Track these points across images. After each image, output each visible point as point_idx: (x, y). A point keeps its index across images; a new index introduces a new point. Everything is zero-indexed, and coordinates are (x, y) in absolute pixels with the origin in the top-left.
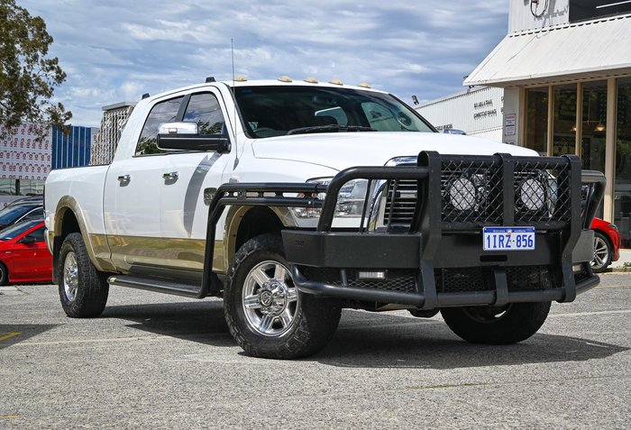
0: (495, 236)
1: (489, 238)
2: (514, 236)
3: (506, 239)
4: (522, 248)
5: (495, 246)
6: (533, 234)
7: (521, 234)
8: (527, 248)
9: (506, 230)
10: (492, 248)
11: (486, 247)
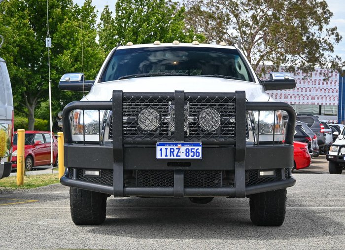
0: (166, 149)
1: (161, 150)
2: (183, 149)
3: (176, 151)
4: (190, 157)
5: (166, 156)
6: (200, 148)
7: (190, 148)
8: (195, 157)
9: (176, 145)
10: (163, 157)
11: (159, 156)
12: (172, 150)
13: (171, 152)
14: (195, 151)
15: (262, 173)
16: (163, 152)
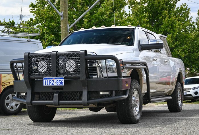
0: (48, 81)
2: (55, 81)
4: (59, 85)
7: (58, 80)
8: (61, 85)
9: (52, 79)
10: (47, 85)
11: (44, 85)
12: (50, 81)
13: (50, 82)
14: (61, 81)
15: (101, 93)
16: (46, 83)
